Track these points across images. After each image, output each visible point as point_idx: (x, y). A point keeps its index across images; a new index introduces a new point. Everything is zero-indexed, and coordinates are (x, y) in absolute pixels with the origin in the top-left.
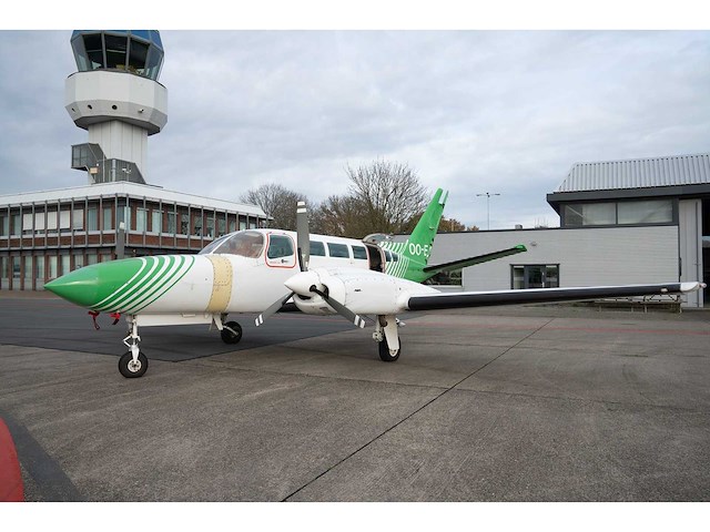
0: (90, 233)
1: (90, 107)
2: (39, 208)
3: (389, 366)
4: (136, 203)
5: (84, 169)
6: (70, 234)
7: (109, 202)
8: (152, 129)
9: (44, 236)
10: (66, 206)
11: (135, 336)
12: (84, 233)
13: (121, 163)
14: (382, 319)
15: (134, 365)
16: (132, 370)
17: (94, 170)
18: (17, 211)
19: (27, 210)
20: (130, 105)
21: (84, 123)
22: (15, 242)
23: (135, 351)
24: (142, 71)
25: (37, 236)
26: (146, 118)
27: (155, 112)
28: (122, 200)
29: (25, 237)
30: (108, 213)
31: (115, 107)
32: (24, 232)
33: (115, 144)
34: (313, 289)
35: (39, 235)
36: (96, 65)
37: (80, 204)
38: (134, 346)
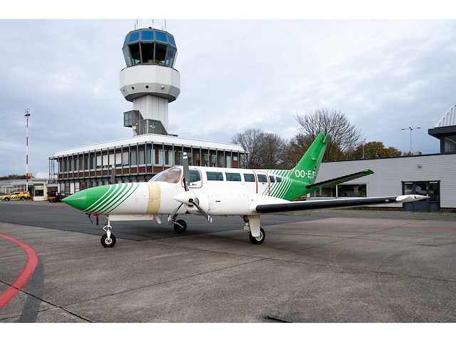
0: (132, 166)
1: (133, 88)
2: (104, 152)
3: (256, 246)
4: (158, 147)
5: (131, 126)
6: (121, 168)
7: (141, 147)
8: (171, 99)
9: (107, 169)
10: (118, 151)
11: (109, 226)
12: (128, 167)
13: (151, 121)
14: (246, 218)
15: (108, 240)
16: (108, 243)
17: (134, 128)
18: (93, 155)
19: (98, 153)
20: (157, 85)
21: (130, 98)
22: (92, 173)
23: (109, 234)
24: (163, 62)
25: (104, 169)
26: (166, 92)
27: (172, 87)
28: (149, 145)
29: (98, 170)
30: (142, 153)
31: (147, 87)
32: (98, 167)
33: (148, 110)
34: (191, 200)
35: (105, 169)
36: (137, 61)
37: (126, 149)
38: (108, 231)
